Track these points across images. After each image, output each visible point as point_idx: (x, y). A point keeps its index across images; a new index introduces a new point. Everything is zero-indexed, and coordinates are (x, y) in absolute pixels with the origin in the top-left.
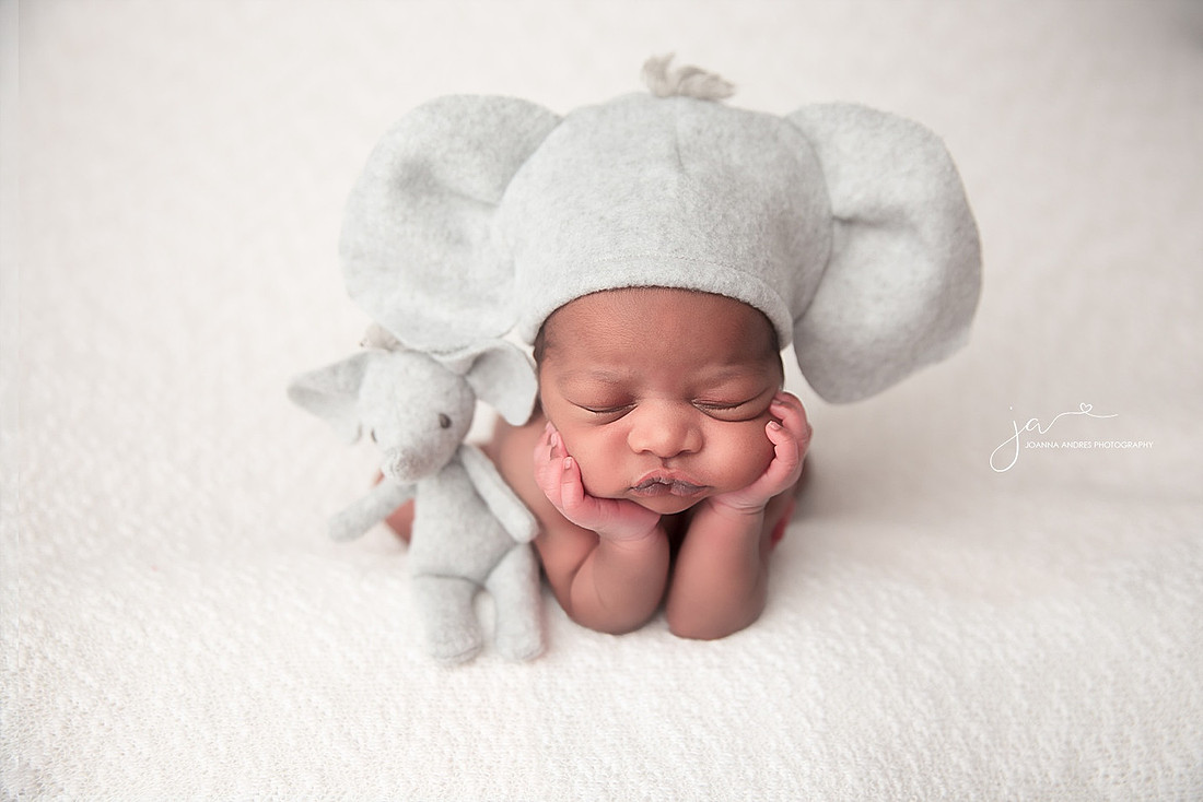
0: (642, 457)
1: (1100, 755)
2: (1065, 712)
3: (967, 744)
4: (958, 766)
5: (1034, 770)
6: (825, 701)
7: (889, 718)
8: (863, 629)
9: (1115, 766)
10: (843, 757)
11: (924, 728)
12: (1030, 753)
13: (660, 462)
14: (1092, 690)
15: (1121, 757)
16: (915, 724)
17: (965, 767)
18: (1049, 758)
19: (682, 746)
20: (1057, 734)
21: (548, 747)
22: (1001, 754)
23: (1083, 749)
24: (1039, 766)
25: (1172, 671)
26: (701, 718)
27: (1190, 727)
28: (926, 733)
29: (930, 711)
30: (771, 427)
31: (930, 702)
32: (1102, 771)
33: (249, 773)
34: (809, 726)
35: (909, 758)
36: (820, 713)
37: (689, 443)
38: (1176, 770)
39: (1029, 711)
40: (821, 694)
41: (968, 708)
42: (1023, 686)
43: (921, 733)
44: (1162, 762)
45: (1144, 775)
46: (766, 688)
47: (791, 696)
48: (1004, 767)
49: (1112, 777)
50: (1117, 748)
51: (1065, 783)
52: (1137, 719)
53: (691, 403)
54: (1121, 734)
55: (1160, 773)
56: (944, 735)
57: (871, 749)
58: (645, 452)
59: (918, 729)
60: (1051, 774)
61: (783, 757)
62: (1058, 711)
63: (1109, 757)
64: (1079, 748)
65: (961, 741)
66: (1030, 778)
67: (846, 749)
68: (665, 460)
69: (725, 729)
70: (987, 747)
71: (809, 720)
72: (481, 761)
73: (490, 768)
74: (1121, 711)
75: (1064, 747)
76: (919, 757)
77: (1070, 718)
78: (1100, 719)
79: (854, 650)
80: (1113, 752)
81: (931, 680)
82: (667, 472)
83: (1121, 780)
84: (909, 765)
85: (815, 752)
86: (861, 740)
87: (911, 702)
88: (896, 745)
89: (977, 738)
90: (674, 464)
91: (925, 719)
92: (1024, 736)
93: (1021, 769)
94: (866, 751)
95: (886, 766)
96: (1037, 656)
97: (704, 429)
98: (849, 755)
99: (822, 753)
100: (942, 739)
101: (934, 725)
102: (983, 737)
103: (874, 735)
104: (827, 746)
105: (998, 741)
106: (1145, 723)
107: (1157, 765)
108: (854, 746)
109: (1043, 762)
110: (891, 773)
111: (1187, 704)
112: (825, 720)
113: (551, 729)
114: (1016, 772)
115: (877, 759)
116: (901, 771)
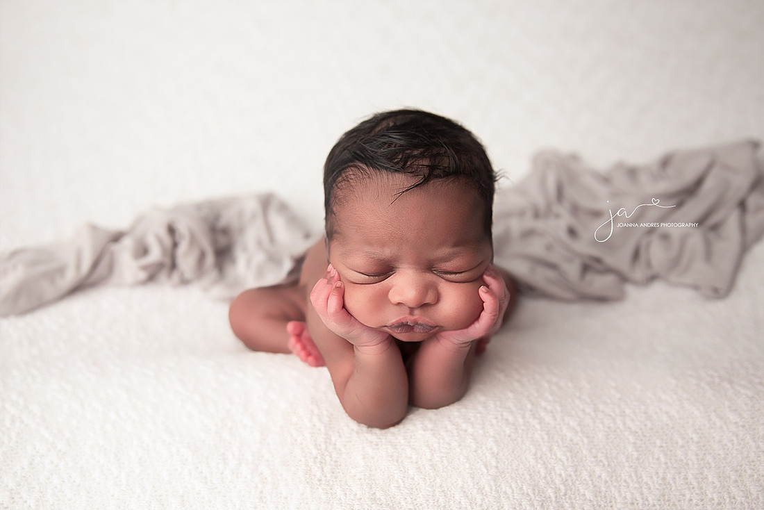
0: (398, 307)
1: (686, 486)
2: (663, 459)
3: (592, 480)
4: (584, 495)
5: (638, 497)
6: (497, 454)
7: (539, 466)
8: (529, 406)
9: (697, 494)
10: (505, 493)
11: (562, 472)
12: (636, 485)
13: (408, 310)
14: (682, 447)
15: (701, 488)
16: (556, 469)
17: (589, 495)
18: (650, 489)
19: (400, 481)
20: (657, 473)
21: (320, 480)
22: (615, 486)
23: (675, 483)
24: (642, 494)
25: (737, 436)
26: (416, 463)
27: (749, 472)
28: (564, 475)
29: (568, 460)
30: (482, 290)
31: (568, 454)
32: (688, 497)
33: (139, 496)
34: (485, 471)
35: (550, 492)
36: (494, 462)
37: (429, 298)
38: (739, 499)
39: (638, 459)
40: (495, 450)
41: (595, 457)
42: (635, 443)
43: (560, 475)
44: (729, 493)
45: (716, 500)
46: (460, 445)
47: (476, 451)
48: (617, 494)
49: (694, 501)
50: (698, 483)
51: (660, 505)
52: (713, 465)
53: (432, 271)
54: (702, 474)
55: (728, 500)
56: (576, 476)
57: (524, 488)
58: (399, 304)
59: (558, 472)
60: (650, 499)
61: (465, 492)
62: (658, 459)
63: (693, 488)
64: (671, 482)
65: (588, 479)
66: (634, 501)
67: (507, 488)
68: (412, 310)
69: (430, 471)
70: (606, 482)
71: (486, 466)
72: (281, 493)
73: (286, 498)
74: (702, 459)
75: (660, 482)
76: (557, 491)
77: (666, 463)
78: (687, 464)
79: (521, 420)
80: (696, 485)
81: (571, 440)
82: (412, 318)
83: (700, 503)
84: (550, 497)
85: (487, 489)
86: (519, 482)
87: (555, 455)
88: (542, 483)
89: (600, 476)
90: (417, 312)
91: (563, 465)
92: (633, 475)
93: (628, 495)
94: (521, 489)
95: (533, 498)
96: (646, 425)
97: (439, 288)
98: (509, 491)
99: (491, 490)
100: (575, 478)
101: (570, 469)
102: (604, 476)
103: (528, 477)
104: (496, 485)
105: (614, 478)
106: (719, 468)
107: (726, 496)
108: (514, 485)
109: (645, 491)
110: (536, 503)
111: (748, 457)
112: (497, 467)
113: (322, 468)
114: (625, 498)
115: (528, 494)
116: (544, 501)
